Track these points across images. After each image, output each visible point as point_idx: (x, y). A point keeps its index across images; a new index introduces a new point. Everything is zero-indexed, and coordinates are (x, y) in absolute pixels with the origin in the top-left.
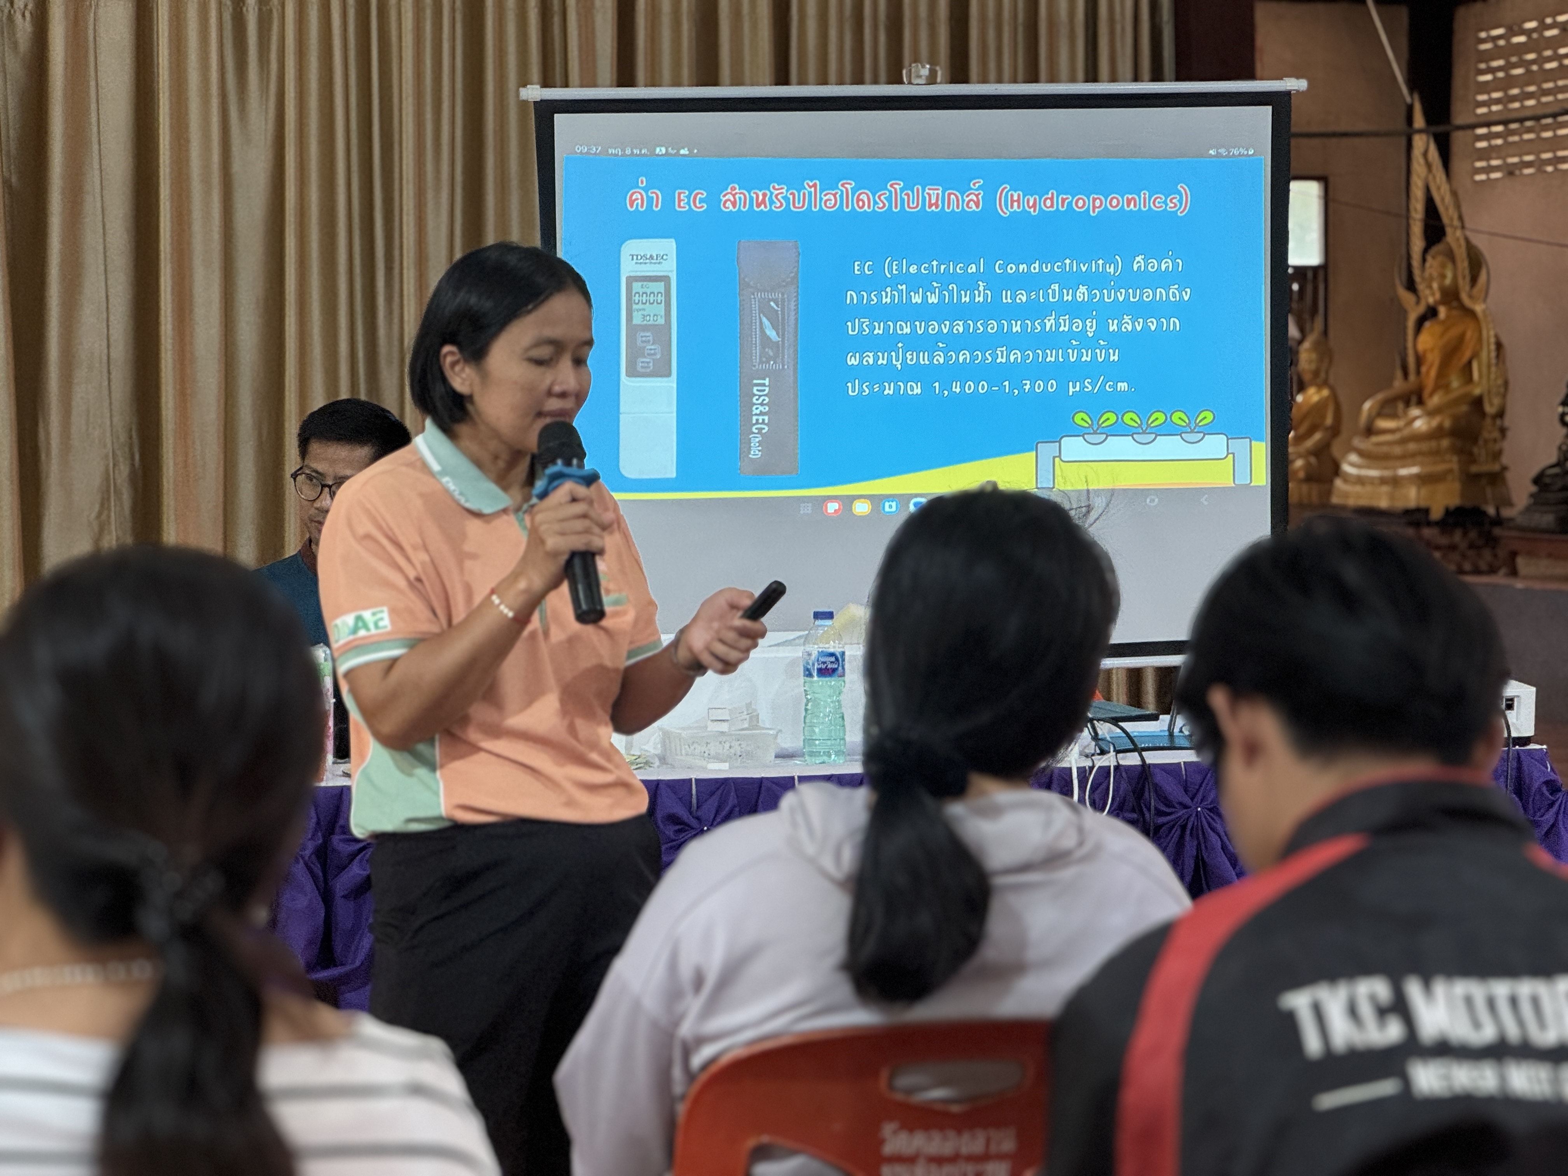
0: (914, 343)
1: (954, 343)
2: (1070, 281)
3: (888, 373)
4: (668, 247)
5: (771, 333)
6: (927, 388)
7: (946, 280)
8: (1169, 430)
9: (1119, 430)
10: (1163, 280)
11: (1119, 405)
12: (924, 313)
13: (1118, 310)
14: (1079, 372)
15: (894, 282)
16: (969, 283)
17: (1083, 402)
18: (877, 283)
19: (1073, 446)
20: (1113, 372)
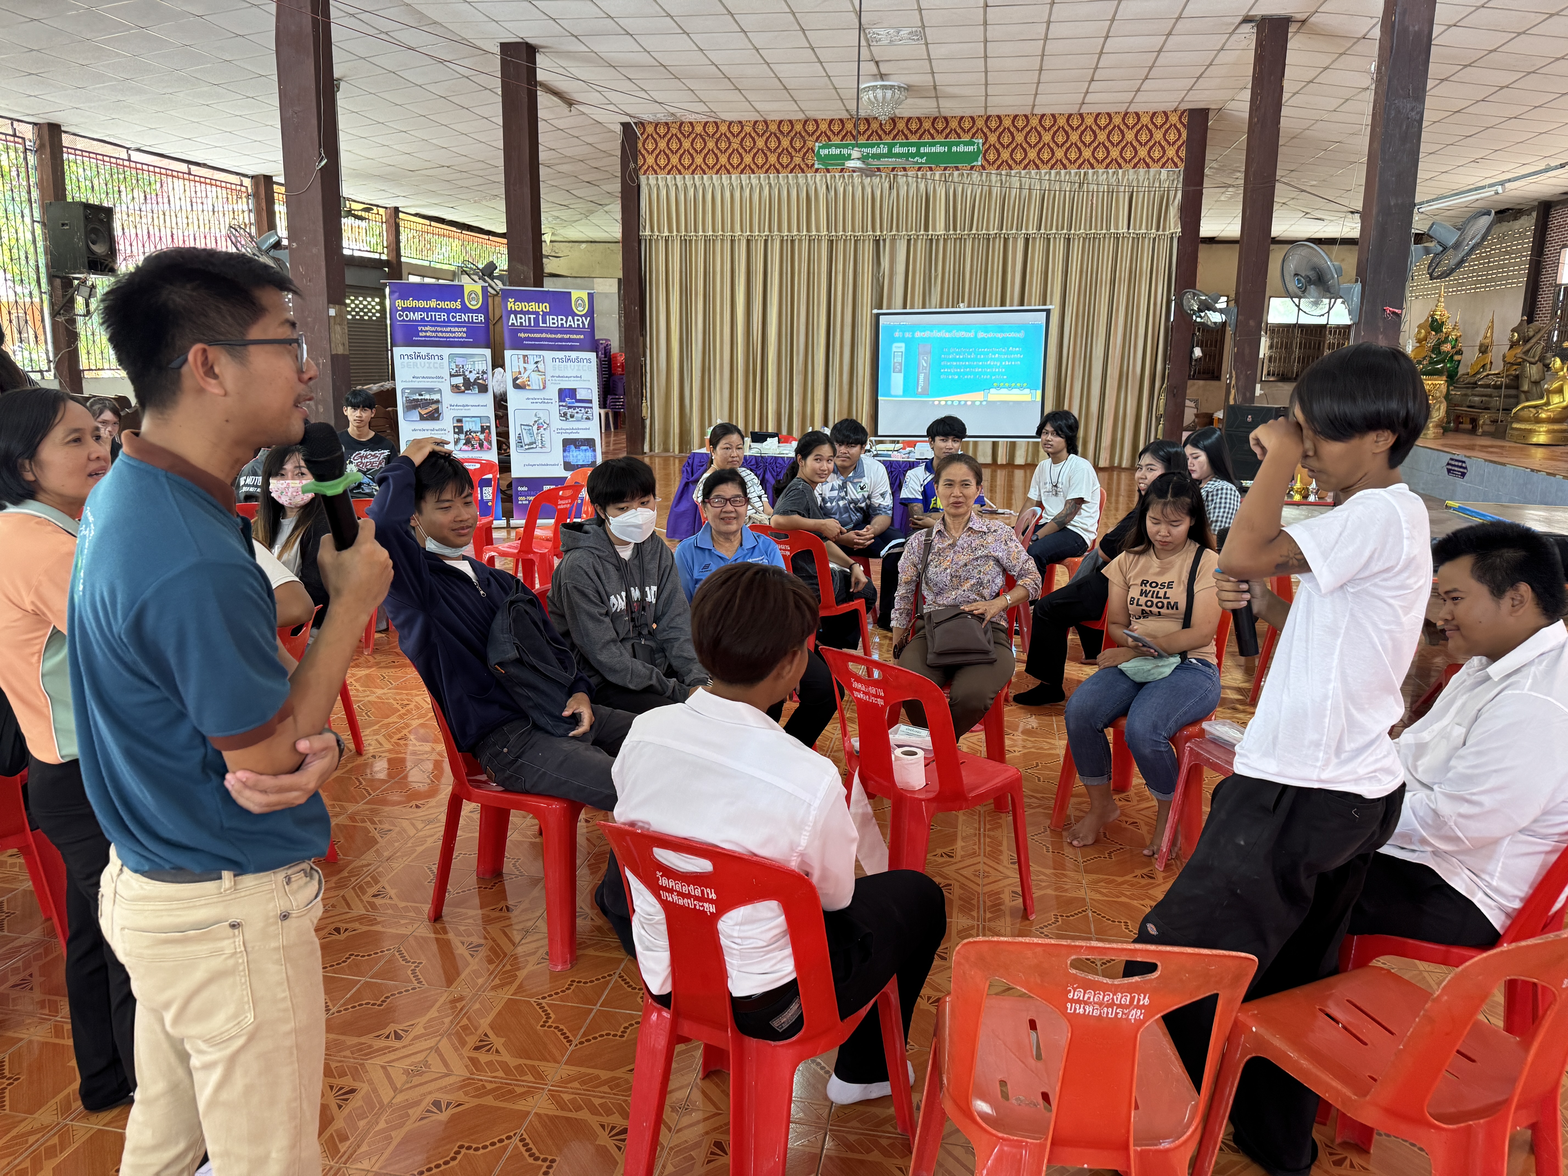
0: (956, 367)
1: (966, 367)
2: (994, 353)
3: (950, 373)
4: (903, 345)
5: (925, 364)
6: (959, 377)
7: (964, 353)
8: (1016, 388)
10: (1016, 353)
12: (959, 360)
13: (1005, 360)
14: (995, 374)
15: (953, 353)
16: (970, 353)
17: (996, 381)
18: (949, 353)
19: (992, 391)
20: (1003, 374)
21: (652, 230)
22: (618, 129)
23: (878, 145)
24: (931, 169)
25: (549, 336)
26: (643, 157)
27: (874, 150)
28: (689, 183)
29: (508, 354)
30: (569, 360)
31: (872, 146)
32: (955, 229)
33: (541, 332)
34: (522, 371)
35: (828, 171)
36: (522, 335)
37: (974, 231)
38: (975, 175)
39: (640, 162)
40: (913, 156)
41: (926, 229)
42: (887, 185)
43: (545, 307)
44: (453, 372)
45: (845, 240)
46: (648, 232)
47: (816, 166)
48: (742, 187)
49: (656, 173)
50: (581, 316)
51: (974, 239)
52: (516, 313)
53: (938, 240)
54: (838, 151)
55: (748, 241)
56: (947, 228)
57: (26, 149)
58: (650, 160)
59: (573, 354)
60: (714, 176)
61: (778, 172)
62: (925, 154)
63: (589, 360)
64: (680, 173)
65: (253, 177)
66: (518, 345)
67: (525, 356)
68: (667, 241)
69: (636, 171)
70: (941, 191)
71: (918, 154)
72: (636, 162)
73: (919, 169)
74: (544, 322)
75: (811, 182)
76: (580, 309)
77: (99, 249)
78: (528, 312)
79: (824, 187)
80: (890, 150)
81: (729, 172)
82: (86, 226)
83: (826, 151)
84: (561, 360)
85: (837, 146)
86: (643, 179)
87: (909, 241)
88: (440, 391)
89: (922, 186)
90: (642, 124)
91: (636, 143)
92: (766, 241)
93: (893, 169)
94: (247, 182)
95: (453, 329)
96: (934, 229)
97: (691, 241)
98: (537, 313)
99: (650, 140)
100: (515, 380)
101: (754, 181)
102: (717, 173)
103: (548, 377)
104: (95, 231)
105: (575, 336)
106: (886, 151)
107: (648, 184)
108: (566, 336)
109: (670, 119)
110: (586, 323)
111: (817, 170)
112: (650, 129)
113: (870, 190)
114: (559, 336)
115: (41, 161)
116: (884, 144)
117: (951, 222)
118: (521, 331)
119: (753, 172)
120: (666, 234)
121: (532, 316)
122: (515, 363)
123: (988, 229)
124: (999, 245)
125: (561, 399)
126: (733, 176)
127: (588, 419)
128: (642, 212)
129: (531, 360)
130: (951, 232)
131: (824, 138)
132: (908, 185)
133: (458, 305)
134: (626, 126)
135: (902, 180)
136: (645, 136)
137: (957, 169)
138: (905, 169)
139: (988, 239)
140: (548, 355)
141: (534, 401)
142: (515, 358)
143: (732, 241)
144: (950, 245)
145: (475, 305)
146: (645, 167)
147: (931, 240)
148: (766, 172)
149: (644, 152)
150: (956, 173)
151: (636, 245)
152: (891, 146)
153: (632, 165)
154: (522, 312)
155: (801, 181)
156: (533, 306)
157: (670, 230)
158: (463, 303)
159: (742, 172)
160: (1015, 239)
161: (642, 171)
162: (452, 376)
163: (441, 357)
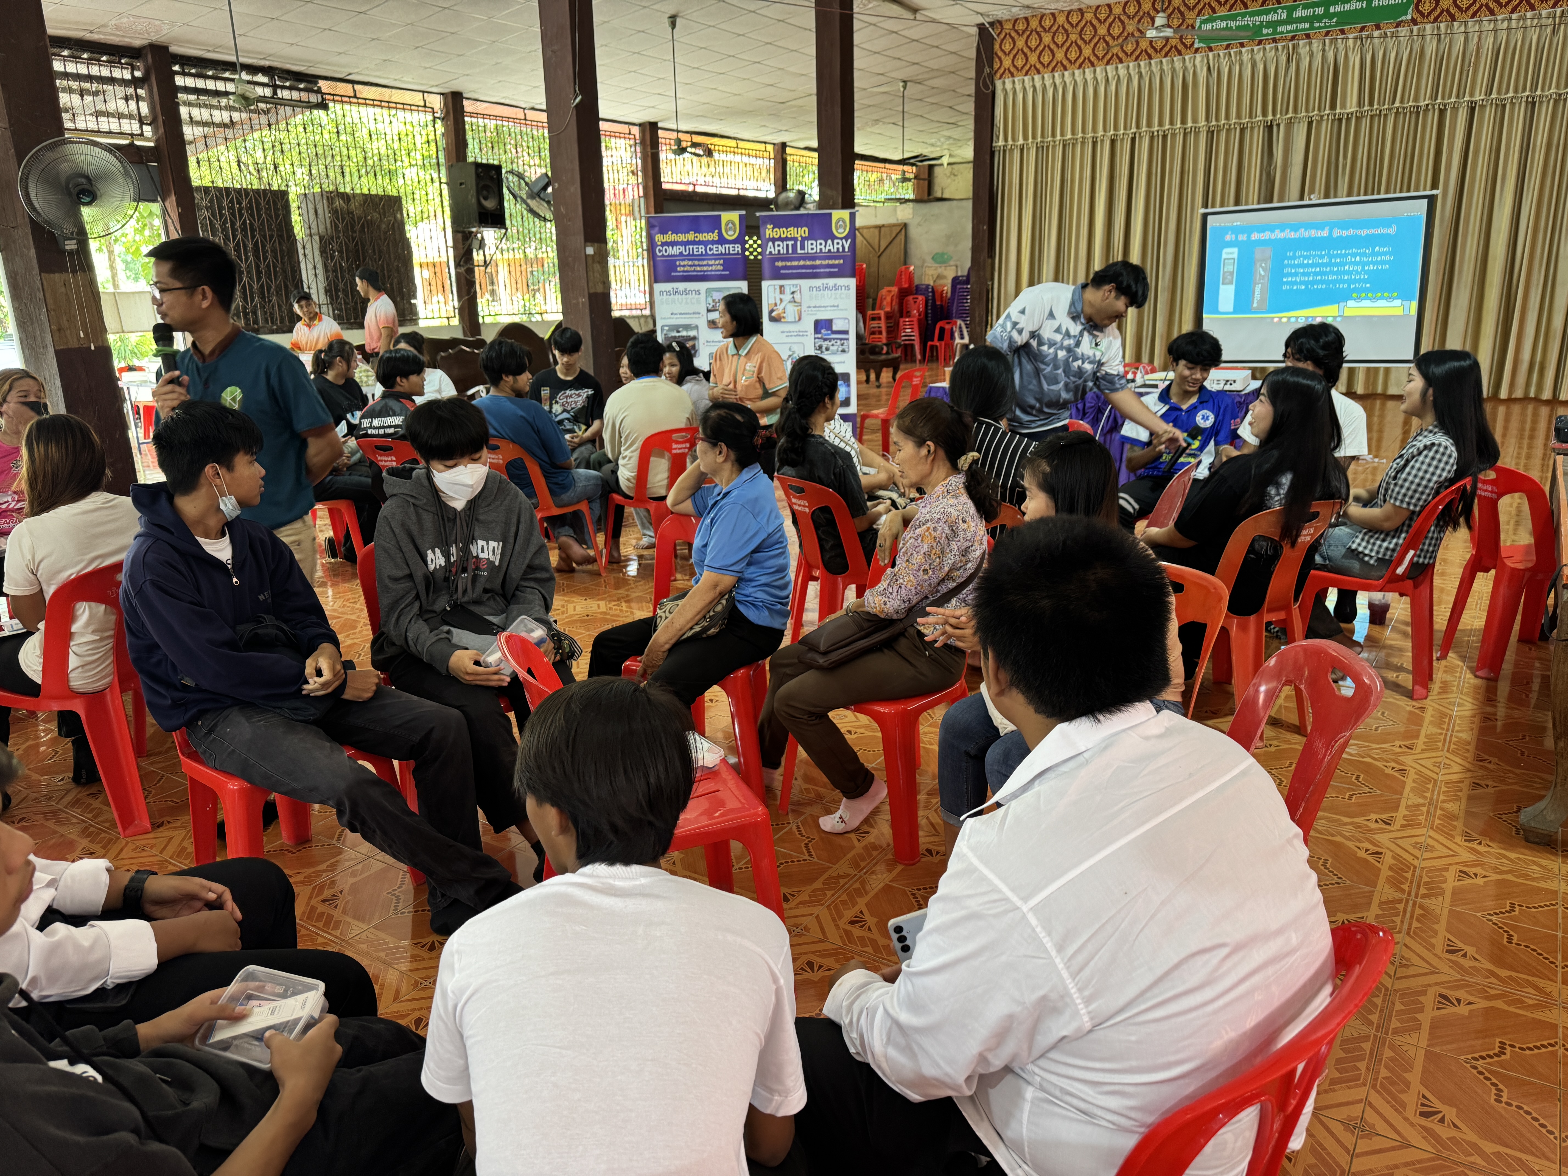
0: (1304, 274)
1: (1316, 274)
2: (1354, 255)
3: (1296, 283)
4: (1235, 250)
5: (1262, 273)
6: (1307, 287)
7: (1314, 256)
8: (1382, 298)
9: (1366, 298)
10: (1385, 254)
11: (1367, 290)
12: (1308, 266)
13: (1368, 263)
14: (1355, 281)
15: (1299, 257)
16: (1322, 257)
17: (1355, 290)
18: (1294, 258)
19: (1351, 303)
20: (1365, 281)
21: (1006, 140)
22: (974, 31)
23: (1275, 11)
24: (1342, 32)
25: (807, 263)
26: (1000, 59)
27: (1270, 17)
28: (1048, 82)
29: (765, 284)
30: (826, 288)
31: (1267, 12)
32: (1371, 104)
33: (799, 259)
34: (778, 302)
35: (1211, 49)
36: (779, 264)
37: (1397, 104)
38: (1403, 31)
39: (996, 66)
40: (1319, 18)
41: (1333, 107)
42: (1284, 58)
43: (804, 231)
44: (710, 307)
45: (1228, 130)
46: (1001, 143)
47: (1196, 46)
48: (1107, 80)
49: (1012, 75)
50: (841, 239)
51: (1397, 113)
52: (773, 240)
53: (1348, 120)
54: (1224, 24)
55: (1113, 142)
56: (1360, 104)
57: (435, 118)
58: (1007, 62)
59: (831, 282)
60: (1077, 72)
61: (1150, 57)
62: (1335, 14)
63: (848, 288)
64: (1039, 72)
65: (640, 125)
66: (777, 275)
67: (781, 287)
68: (1022, 150)
69: (991, 77)
70: (1355, 60)
71: (1327, 15)
72: (991, 66)
73: (1327, 33)
74: (802, 248)
75: (1189, 65)
76: (841, 230)
77: (490, 204)
78: (787, 239)
79: (1205, 69)
80: (1290, 15)
81: (1093, 65)
82: (477, 185)
83: (1209, 26)
84: (818, 289)
85: (1222, 18)
86: (999, 84)
87: (1310, 124)
88: (696, 327)
89: (1330, 55)
90: (1000, 22)
91: (993, 45)
92: (1133, 140)
93: (1293, 38)
94: (636, 130)
95: (710, 262)
96: (1343, 106)
97: (1048, 147)
98: (795, 239)
99: (1008, 39)
100: (771, 311)
101: (1122, 72)
102: (1079, 68)
103: (804, 308)
104: (486, 187)
105: (833, 262)
106: (1284, 16)
107: (1004, 90)
108: (825, 262)
109: (1028, 13)
110: (847, 246)
111: (1197, 50)
112: (1008, 26)
113: (1261, 67)
114: (818, 262)
115: (446, 127)
116: (1283, 8)
117: (1368, 93)
118: (778, 259)
119: (1121, 61)
120: (1021, 141)
121: (790, 243)
122: (771, 294)
123: (1416, 99)
124: (1433, 118)
125: (817, 330)
126: (1098, 69)
127: (843, 351)
128: (997, 121)
129: (788, 291)
130: (1366, 108)
131: (1207, 10)
132: (1312, 55)
133: (714, 236)
134: (981, 28)
135: (1304, 50)
136: (1002, 36)
137: (1378, 27)
138: (1308, 36)
139: (1418, 113)
140: (805, 283)
141: (789, 334)
142: (771, 289)
143: (1094, 144)
144: (1365, 124)
145: (731, 235)
146: (1001, 71)
147: (1340, 120)
148: (1137, 59)
149: (1000, 54)
150: (1376, 33)
151: (988, 157)
152: (1291, 10)
153: (987, 70)
154: (780, 239)
155: (1178, 64)
156: (792, 232)
157: (1025, 138)
158: (720, 234)
159: (1108, 63)
160: (1455, 109)
161: (998, 75)
162: (709, 311)
163: (698, 292)
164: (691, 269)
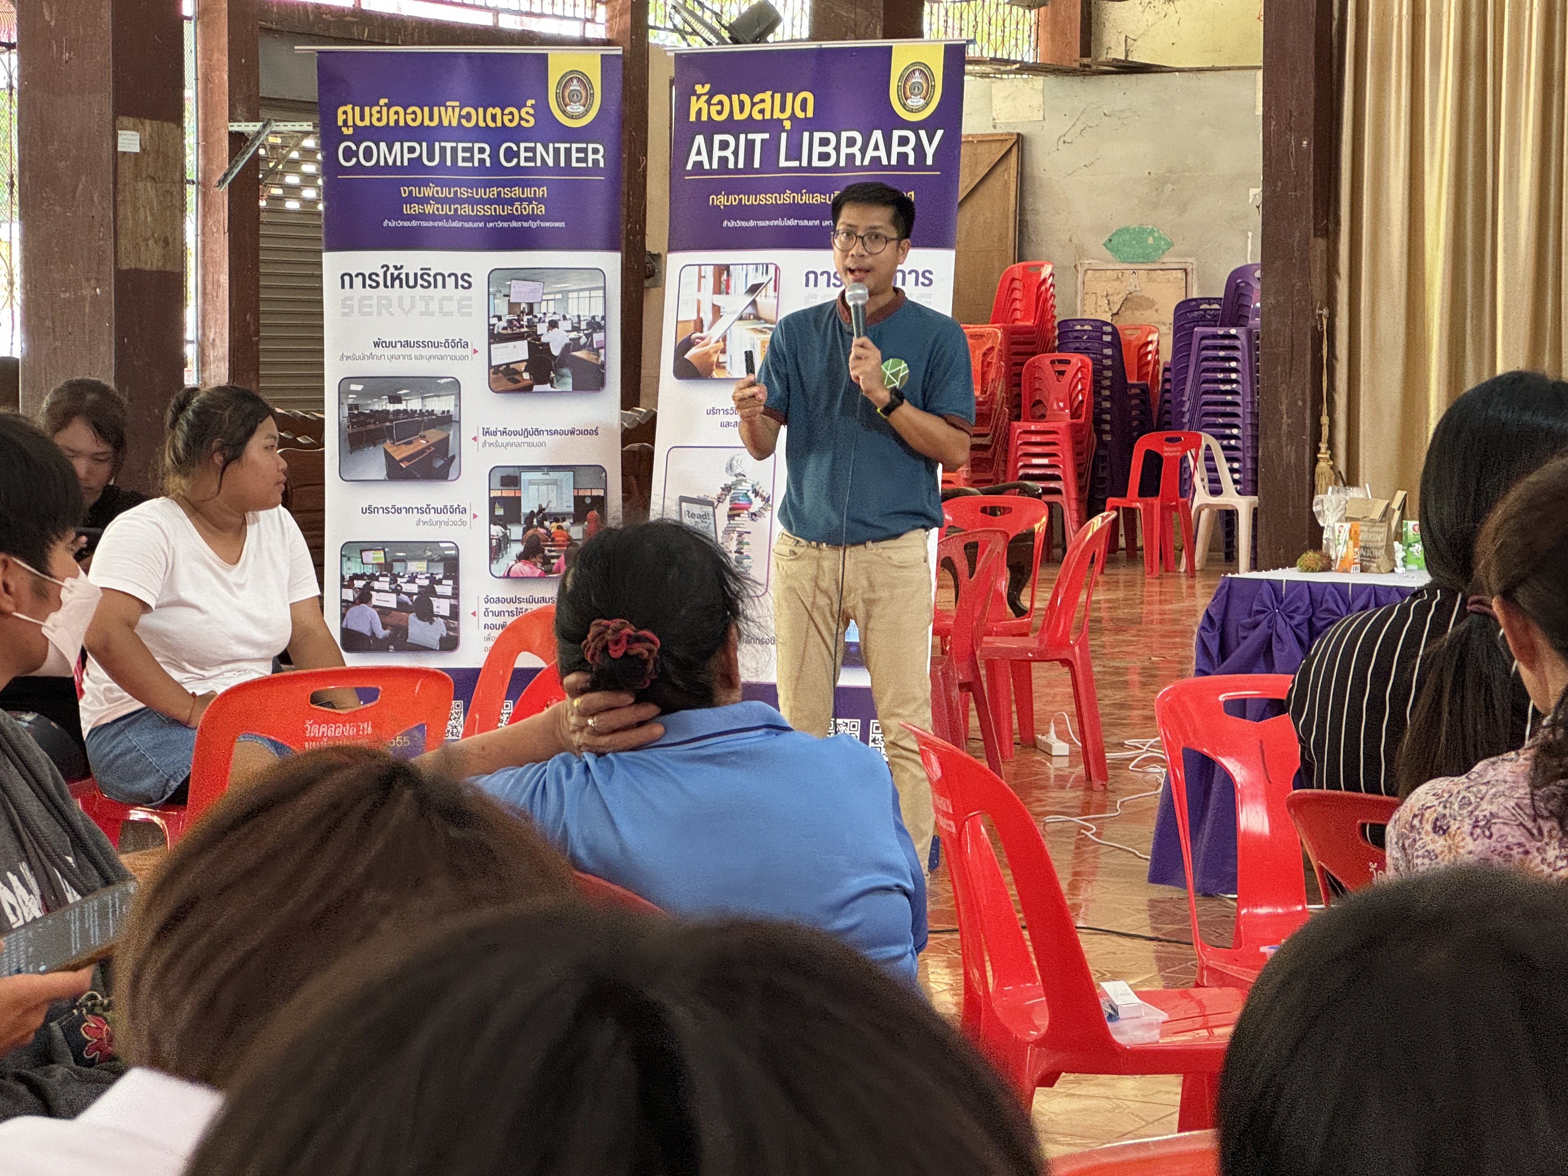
25: (805, 198)
29: (675, 263)
33: (782, 186)
34: (710, 318)
36: (723, 200)
43: (801, 103)
44: (502, 326)
50: (914, 127)
52: (710, 129)
67: (723, 270)
74: (794, 153)
76: (915, 101)
78: (749, 125)
88: (455, 387)
95: (508, 193)
98: (774, 127)
100: (687, 348)
110: (930, 151)
118: (720, 187)
121: (758, 138)
122: (688, 294)
129: (739, 281)
142: (693, 276)
145: (575, 115)
154: (728, 126)
156: (765, 104)
158: (542, 110)
162: (495, 337)
163: (464, 281)
164: (446, 210)
